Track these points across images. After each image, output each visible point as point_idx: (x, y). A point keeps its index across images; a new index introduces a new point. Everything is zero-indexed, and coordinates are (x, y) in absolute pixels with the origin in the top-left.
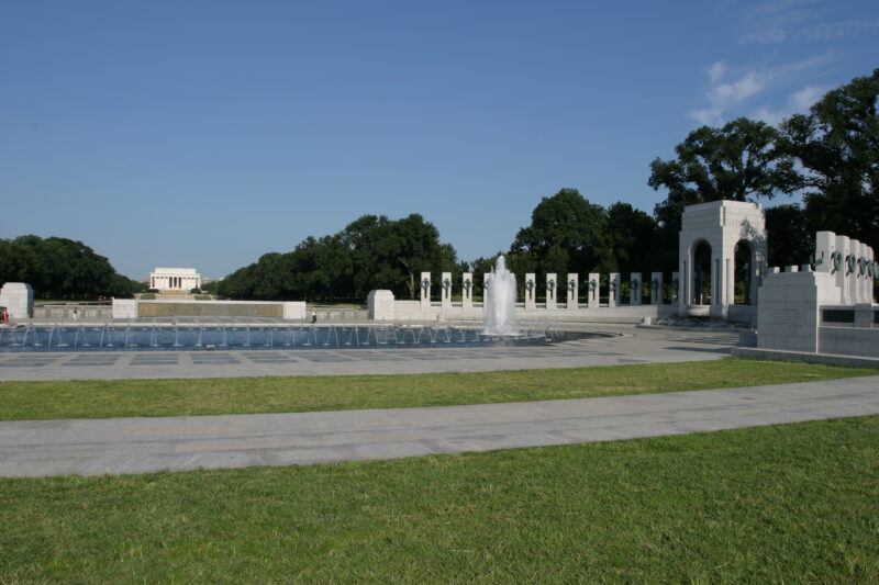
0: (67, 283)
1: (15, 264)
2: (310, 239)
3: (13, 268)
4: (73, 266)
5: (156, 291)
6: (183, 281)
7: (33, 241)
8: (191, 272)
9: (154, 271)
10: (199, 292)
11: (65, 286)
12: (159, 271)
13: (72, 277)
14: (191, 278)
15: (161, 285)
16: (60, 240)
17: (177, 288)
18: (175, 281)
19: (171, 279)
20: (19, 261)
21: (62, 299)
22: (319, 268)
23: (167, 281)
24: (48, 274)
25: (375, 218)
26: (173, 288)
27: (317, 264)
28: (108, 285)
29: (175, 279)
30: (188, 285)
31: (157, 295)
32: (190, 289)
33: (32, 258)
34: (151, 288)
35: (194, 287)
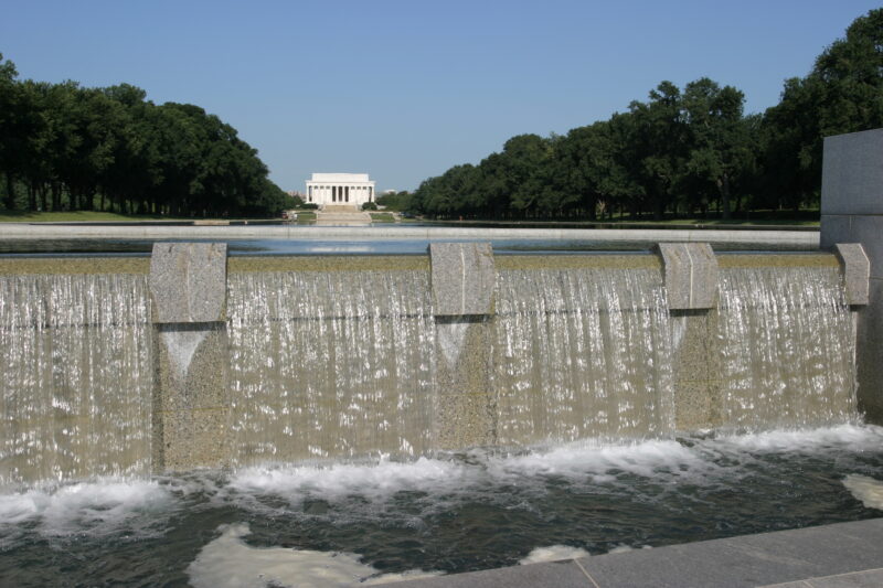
0: (195, 186)
1: (82, 131)
3: (77, 140)
4: (205, 154)
5: (315, 207)
6: (352, 193)
7: (129, 97)
8: (362, 179)
9: (311, 179)
10: (374, 208)
11: (192, 191)
12: (318, 179)
13: (204, 175)
14: (361, 188)
15: (322, 198)
16: (181, 107)
17: (343, 202)
18: (340, 192)
19: (334, 188)
20: (91, 127)
21: (187, 216)
23: (330, 192)
24: (160, 164)
26: (337, 202)
28: (258, 193)
29: (340, 188)
30: (359, 197)
31: (316, 212)
32: (361, 203)
33: (122, 125)
34: (308, 202)
35: (367, 201)
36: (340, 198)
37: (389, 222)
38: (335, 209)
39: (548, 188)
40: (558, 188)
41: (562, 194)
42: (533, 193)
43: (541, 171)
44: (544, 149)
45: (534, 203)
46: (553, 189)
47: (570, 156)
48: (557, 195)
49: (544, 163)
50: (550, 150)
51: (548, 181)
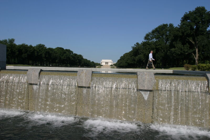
2: (137, 44)
5: (102, 65)
6: (109, 63)
8: (111, 61)
9: (102, 60)
10: (112, 66)
12: (103, 60)
14: (110, 62)
15: (103, 64)
17: (107, 65)
18: (107, 63)
19: (106, 62)
22: (141, 54)
23: (105, 63)
25: (167, 25)
26: (106, 65)
27: (140, 52)
29: (107, 62)
30: (110, 64)
31: (102, 66)
34: (101, 64)
35: (111, 64)
36: (107, 64)
37: (114, 68)
38: (105, 66)
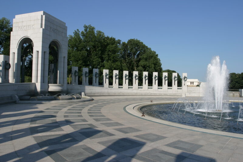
17: (193, 85)
18: (192, 83)
23: (190, 83)
30: (196, 84)
38: (191, 86)
39: (237, 84)
40: (239, 83)
41: (240, 85)
42: (234, 84)
43: (236, 80)
44: (236, 76)
45: (234, 86)
46: (238, 84)
47: (241, 78)
48: (239, 85)
49: (236, 79)
50: (237, 76)
51: (237, 82)
